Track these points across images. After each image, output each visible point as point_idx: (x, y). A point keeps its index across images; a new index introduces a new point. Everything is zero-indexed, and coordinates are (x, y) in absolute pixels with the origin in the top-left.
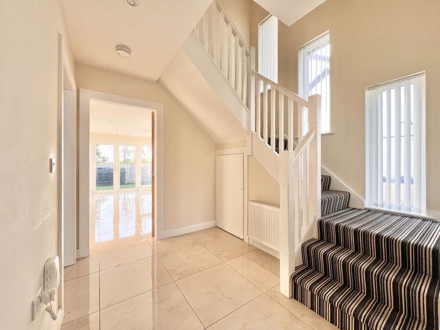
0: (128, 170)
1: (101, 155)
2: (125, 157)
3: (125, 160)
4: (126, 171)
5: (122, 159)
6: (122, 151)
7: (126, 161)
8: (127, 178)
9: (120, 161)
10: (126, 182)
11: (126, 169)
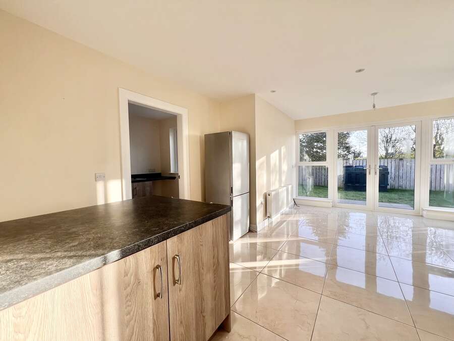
0: (393, 169)
1: (352, 150)
2: (387, 150)
3: (387, 153)
4: (389, 171)
5: (382, 153)
6: (383, 141)
7: (388, 156)
8: (390, 181)
9: (379, 155)
10: (389, 187)
11: (389, 168)
